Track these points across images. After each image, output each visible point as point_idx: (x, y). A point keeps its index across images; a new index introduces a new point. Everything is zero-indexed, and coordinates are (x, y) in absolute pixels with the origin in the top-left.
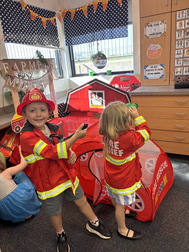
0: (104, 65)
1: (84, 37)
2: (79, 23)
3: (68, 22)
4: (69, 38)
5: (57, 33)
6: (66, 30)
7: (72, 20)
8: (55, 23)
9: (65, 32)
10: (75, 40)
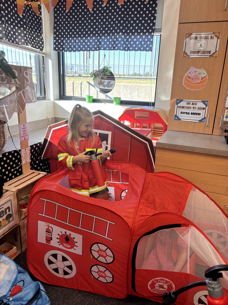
0: (110, 88)
1: (84, 41)
2: (78, 19)
3: (60, 15)
4: (60, 38)
5: (41, 28)
6: (57, 27)
7: (67, 11)
8: (39, 13)
9: (54, 30)
10: (68, 43)
